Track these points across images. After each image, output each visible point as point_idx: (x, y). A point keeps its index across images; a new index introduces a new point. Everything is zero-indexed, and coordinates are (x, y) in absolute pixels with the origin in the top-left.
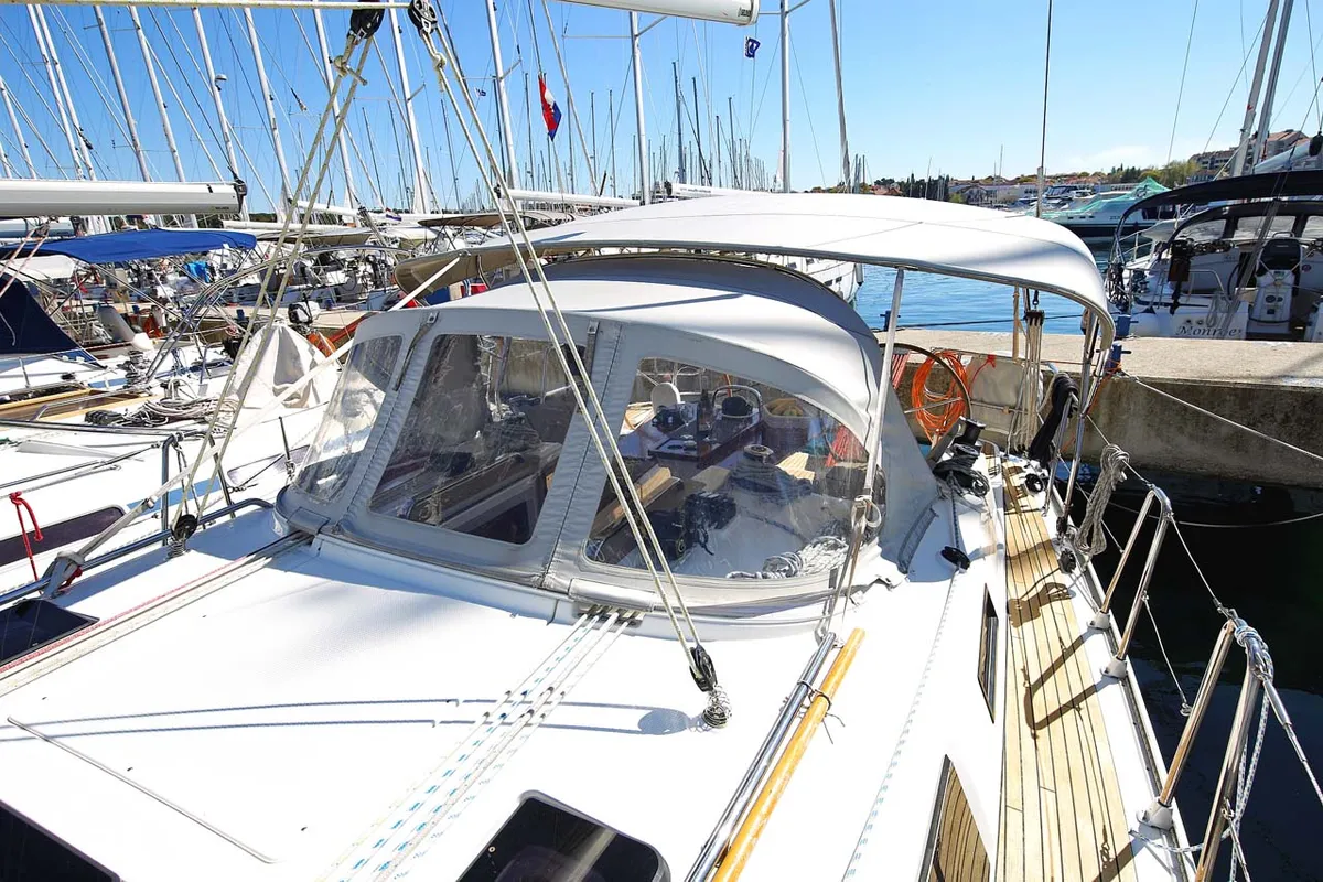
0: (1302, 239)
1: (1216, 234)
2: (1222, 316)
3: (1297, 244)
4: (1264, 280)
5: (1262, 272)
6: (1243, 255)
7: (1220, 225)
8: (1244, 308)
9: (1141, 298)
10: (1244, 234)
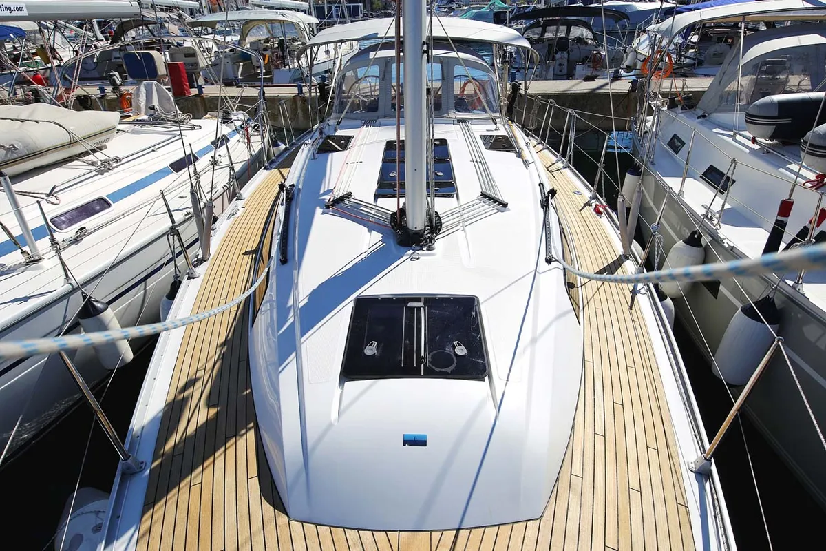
0: (570, 37)
1: (538, 34)
2: (544, 73)
3: (567, 39)
4: (558, 56)
5: (556, 53)
6: (549, 45)
7: (539, 30)
8: (551, 69)
9: (514, 66)
10: (548, 35)
